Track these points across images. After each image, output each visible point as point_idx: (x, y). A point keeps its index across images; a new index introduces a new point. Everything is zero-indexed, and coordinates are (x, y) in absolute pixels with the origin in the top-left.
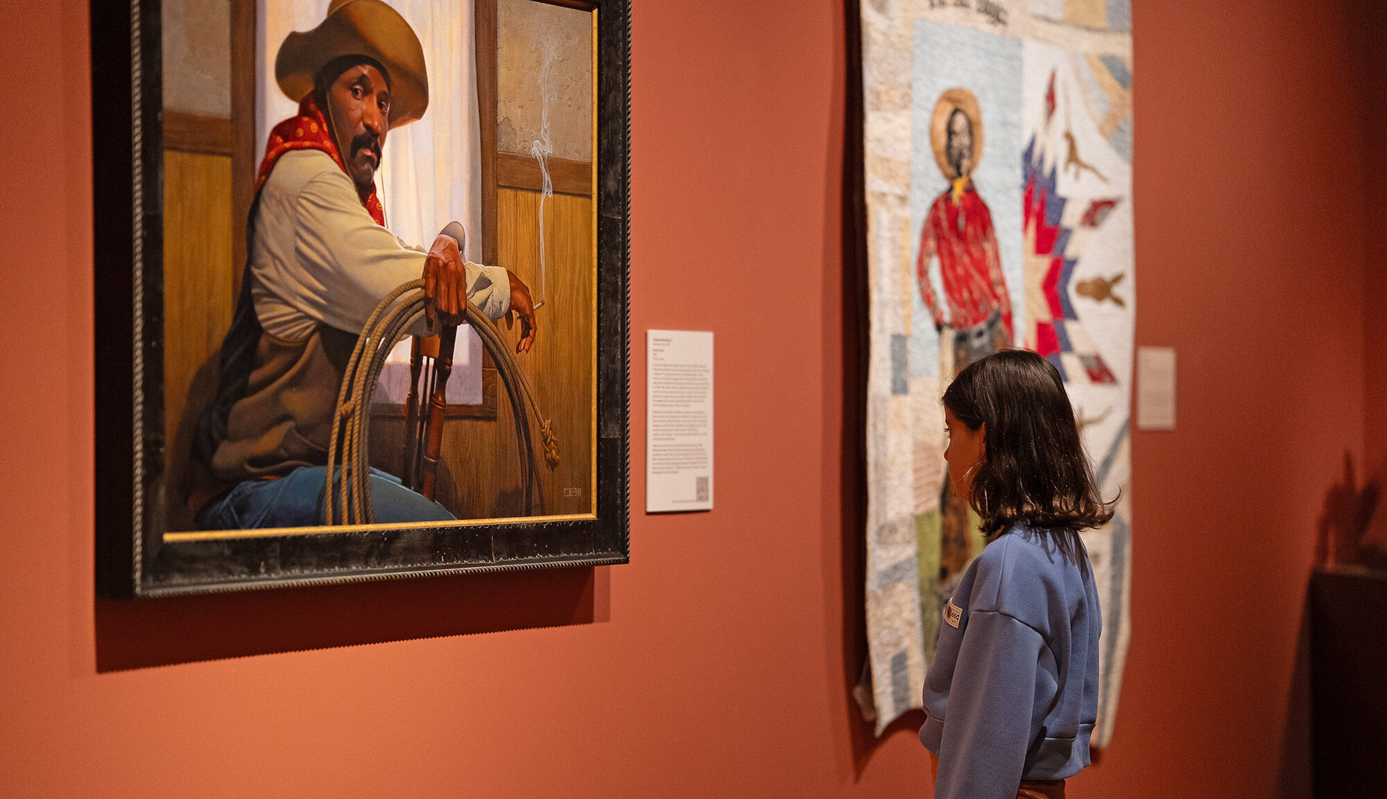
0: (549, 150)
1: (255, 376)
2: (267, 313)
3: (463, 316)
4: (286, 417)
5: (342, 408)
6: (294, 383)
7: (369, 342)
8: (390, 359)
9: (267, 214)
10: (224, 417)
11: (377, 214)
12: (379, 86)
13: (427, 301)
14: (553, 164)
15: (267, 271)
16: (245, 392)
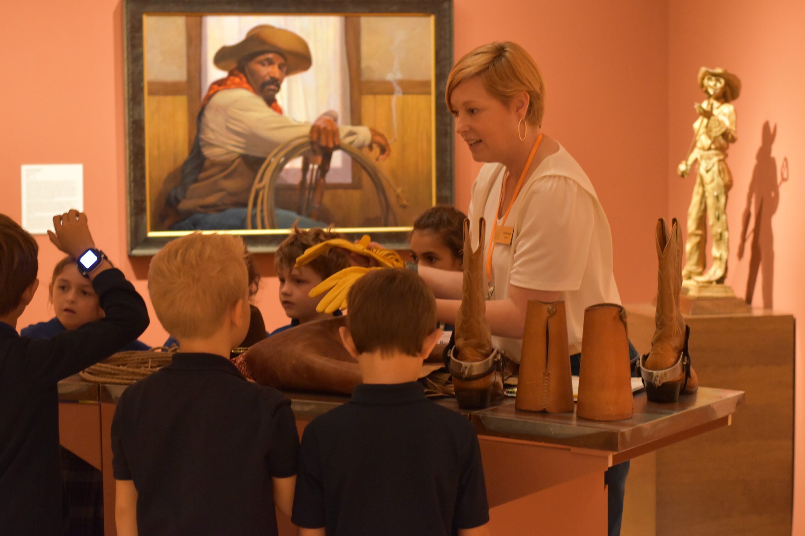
0: (399, 76)
1: (202, 175)
2: (207, 152)
3: (337, 147)
4: (221, 190)
5: (256, 186)
6: (226, 177)
7: (273, 161)
8: (288, 166)
9: (209, 115)
10: (185, 190)
11: (279, 110)
12: (280, 60)
13: (312, 143)
14: (401, 83)
15: (209, 136)
16: (196, 181)
